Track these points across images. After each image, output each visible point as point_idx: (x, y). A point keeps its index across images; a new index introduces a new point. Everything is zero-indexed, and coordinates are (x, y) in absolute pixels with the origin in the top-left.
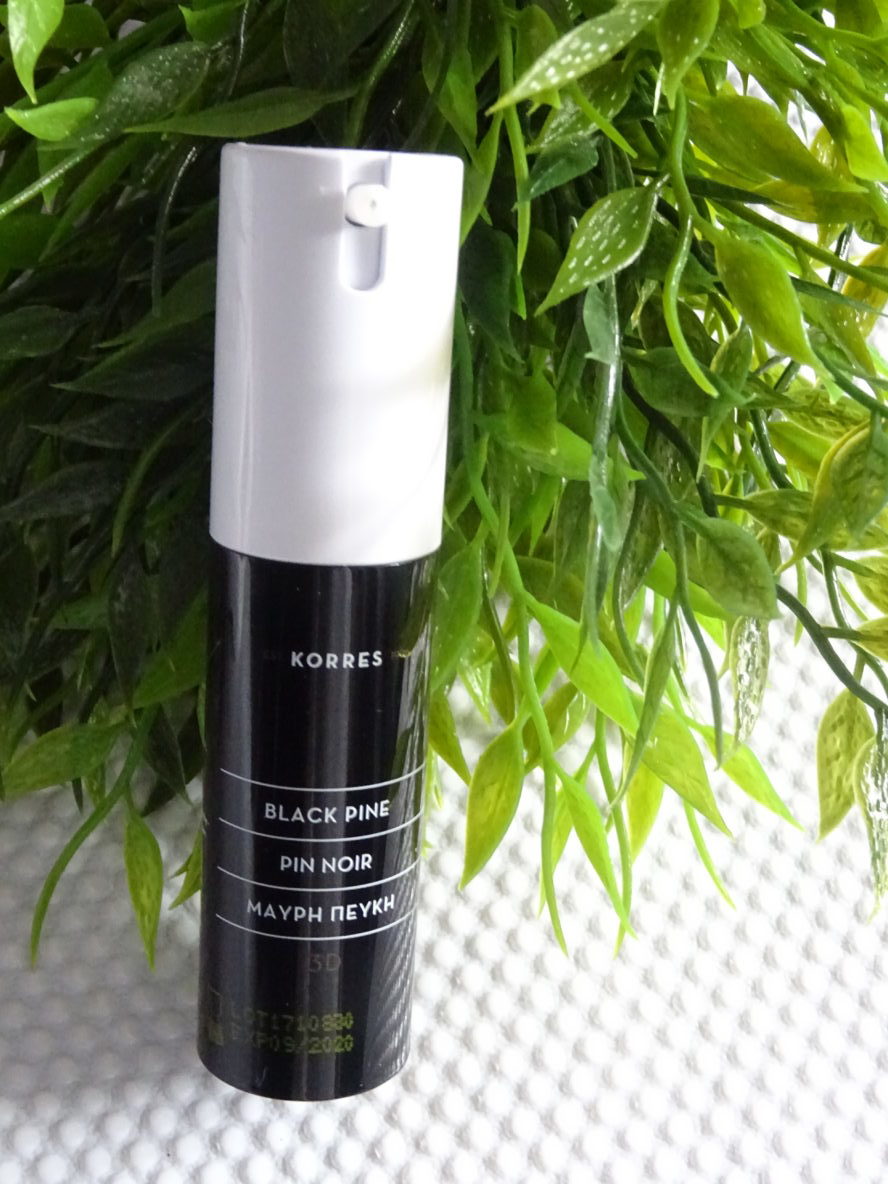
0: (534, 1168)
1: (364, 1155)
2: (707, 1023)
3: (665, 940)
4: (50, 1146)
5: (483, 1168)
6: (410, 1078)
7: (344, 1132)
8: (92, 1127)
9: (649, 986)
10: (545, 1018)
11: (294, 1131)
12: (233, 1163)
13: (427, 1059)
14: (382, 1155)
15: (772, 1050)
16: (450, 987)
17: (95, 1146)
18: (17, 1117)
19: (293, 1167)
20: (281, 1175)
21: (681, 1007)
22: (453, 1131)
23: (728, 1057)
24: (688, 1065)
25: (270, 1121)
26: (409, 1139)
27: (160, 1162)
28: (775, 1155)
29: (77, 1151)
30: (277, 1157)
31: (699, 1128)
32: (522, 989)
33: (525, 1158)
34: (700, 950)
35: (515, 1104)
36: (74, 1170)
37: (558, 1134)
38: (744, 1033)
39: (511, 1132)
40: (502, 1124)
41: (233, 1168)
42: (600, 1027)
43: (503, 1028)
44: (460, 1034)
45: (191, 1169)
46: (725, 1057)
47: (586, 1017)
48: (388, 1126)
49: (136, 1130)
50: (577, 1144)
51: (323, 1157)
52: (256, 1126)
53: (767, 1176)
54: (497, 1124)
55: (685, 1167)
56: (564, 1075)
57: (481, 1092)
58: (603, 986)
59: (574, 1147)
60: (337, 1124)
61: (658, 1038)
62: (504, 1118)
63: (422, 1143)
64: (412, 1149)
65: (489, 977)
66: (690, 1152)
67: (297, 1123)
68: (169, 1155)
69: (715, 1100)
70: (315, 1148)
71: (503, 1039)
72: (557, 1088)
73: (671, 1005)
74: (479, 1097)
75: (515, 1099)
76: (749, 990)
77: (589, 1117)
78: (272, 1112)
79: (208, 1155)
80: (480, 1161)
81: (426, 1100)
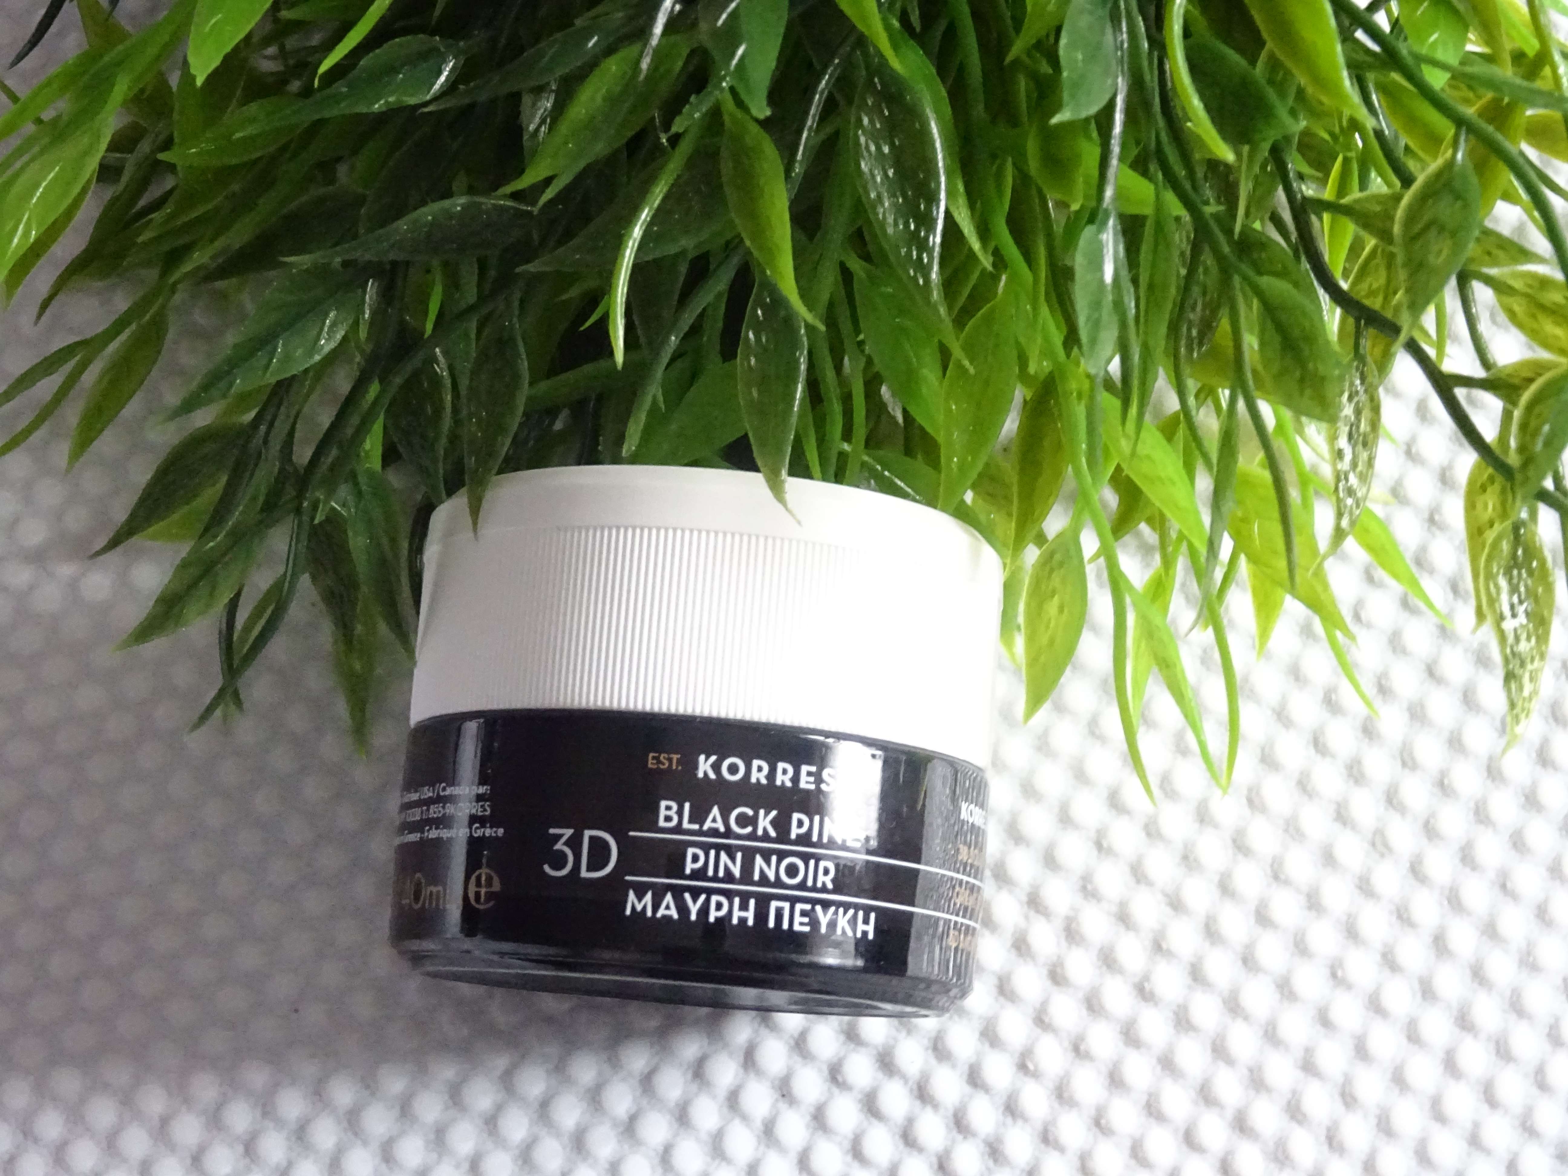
0: (1221, 1064)
1: (1014, 1069)
2: (1420, 862)
3: (1359, 762)
4: (644, 1102)
5: (1159, 1068)
6: (1059, 970)
7: (987, 1045)
8: (689, 1075)
9: (1345, 824)
10: (1216, 878)
11: (927, 1049)
12: (860, 1096)
13: (1078, 945)
14: (1036, 1066)
15: (1503, 887)
16: (1095, 852)
17: (697, 1095)
18: (600, 1074)
19: (931, 1093)
20: (918, 1103)
21: (1387, 846)
22: (1118, 1029)
23: (1449, 902)
24: (1400, 917)
25: (896, 1040)
26: (1066, 1043)
27: (774, 1106)
28: (1514, 1016)
29: (677, 1105)
30: (910, 1083)
31: (1419, 995)
32: (1186, 846)
33: (1209, 1051)
34: (1407, 771)
35: (1189, 987)
36: (676, 1126)
37: (1246, 1018)
38: (1467, 870)
39: (1188, 1022)
40: (1176, 1014)
41: (860, 1101)
42: (1287, 882)
43: (1166, 895)
44: (1114, 909)
45: (812, 1110)
46: (1446, 902)
47: (1269, 871)
48: (1039, 1031)
49: (741, 1071)
50: (1270, 1028)
51: (965, 1077)
52: (880, 1049)
53: (1506, 1042)
54: (1171, 1015)
55: (1404, 1041)
56: (1247, 947)
57: (1146, 978)
58: (1286, 831)
59: (1266, 1031)
60: (977, 1035)
61: (1360, 888)
62: (1179, 1006)
63: (1082, 1048)
64: (1071, 1055)
65: (1143, 835)
66: (1410, 1023)
67: (929, 1039)
68: (783, 1096)
69: (1437, 956)
70: (954, 1066)
71: (1168, 910)
72: (1240, 963)
73: (1373, 844)
74: (1146, 985)
75: (1189, 981)
76: (1471, 814)
77: (1282, 994)
78: (898, 1030)
79: (829, 1089)
80: (1154, 1061)
81: (1080, 995)
